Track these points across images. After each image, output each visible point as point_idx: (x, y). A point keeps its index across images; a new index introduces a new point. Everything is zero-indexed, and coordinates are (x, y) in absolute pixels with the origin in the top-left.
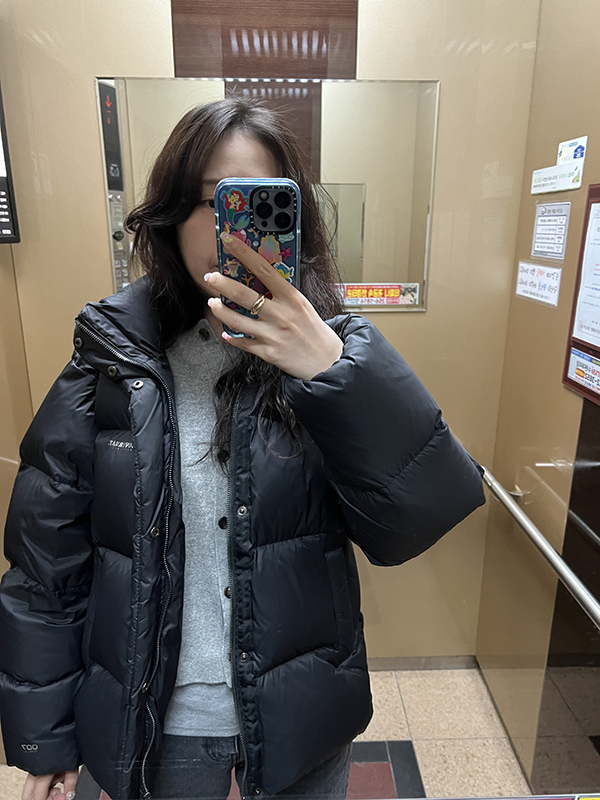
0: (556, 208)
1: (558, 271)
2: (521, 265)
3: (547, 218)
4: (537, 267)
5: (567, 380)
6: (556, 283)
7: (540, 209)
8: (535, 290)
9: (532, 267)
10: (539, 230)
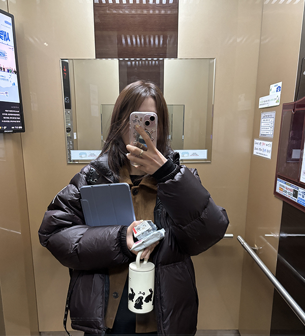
0: (269, 114)
1: (271, 143)
2: (255, 141)
3: (266, 119)
4: (262, 142)
5: (276, 193)
6: (270, 149)
7: (263, 115)
8: (261, 152)
9: (259, 141)
10: (262, 124)
